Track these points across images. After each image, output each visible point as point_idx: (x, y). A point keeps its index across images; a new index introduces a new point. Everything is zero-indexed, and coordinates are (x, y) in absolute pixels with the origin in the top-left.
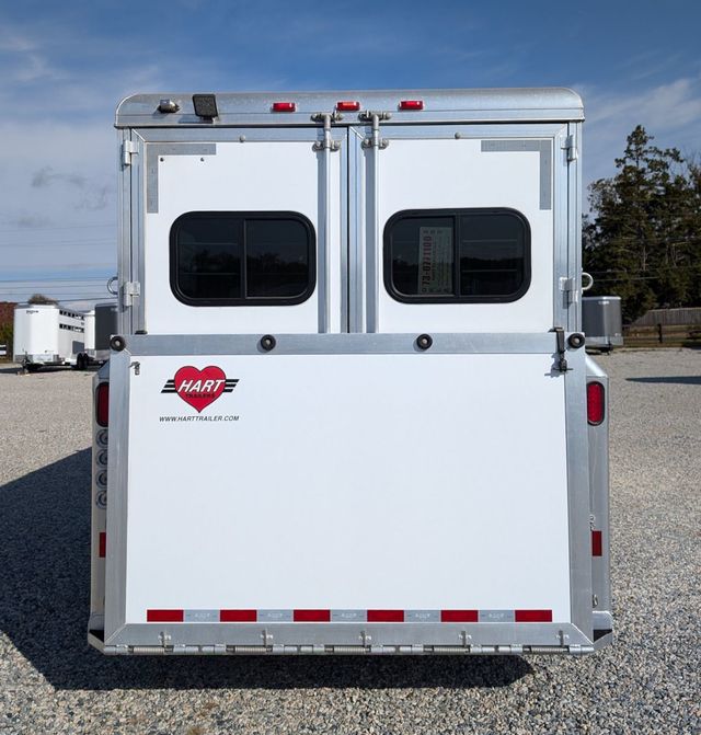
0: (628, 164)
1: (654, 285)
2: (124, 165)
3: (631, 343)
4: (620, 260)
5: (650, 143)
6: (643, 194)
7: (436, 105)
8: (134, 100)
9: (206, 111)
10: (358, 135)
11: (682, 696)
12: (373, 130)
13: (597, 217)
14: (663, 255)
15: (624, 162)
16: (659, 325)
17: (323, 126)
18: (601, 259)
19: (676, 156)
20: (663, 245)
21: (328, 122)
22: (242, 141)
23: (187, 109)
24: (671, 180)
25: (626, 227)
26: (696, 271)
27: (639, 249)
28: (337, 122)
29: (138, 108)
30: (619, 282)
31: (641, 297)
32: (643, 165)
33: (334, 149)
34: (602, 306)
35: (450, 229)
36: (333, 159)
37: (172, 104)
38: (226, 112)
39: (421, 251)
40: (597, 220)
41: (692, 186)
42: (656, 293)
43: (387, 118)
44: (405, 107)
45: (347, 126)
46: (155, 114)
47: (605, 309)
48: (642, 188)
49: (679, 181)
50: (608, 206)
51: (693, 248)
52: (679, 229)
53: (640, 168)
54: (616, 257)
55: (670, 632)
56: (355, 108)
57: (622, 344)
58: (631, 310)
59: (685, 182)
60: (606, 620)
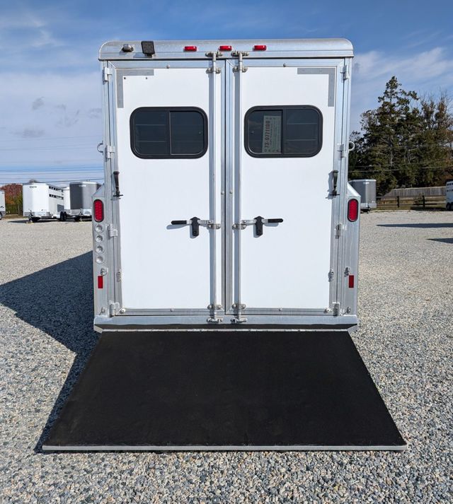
0: (385, 101)
1: (396, 174)
2: (104, 81)
3: (381, 206)
4: (377, 159)
5: (399, 87)
6: (393, 119)
7: (273, 48)
8: (108, 44)
9: (148, 51)
10: (231, 64)
11: (390, 357)
12: (239, 61)
13: (365, 133)
14: (403, 156)
15: (383, 99)
16: (398, 197)
17: (211, 60)
18: (366, 159)
19: (414, 96)
20: (403, 150)
21: (215, 57)
22: (168, 68)
23: (138, 49)
24: (410, 111)
25: (382, 140)
26: (421, 166)
27: (389, 153)
28: (220, 57)
29: (112, 49)
30: (376, 172)
31: (388, 182)
32: (394, 101)
33: (218, 72)
34: (365, 185)
35: (280, 117)
36: (218, 78)
37: (130, 47)
38: (159, 51)
39: (265, 129)
40: (365, 135)
41: (423, 114)
42: (397, 179)
43: (247, 55)
44: (257, 48)
45: (225, 59)
46: (120, 53)
47: (367, 187)
48: (393, 116)
49: (415, 111)
50: (372, 127)
51: (421, 152)
52: (412, 141)
53: (392, 103)
54: (375, 157)
55: (387, 333)
56: (230, 50)
57: (375, 207)
58: (382, 189)
59: (418, 112)
60: (355, 319)
